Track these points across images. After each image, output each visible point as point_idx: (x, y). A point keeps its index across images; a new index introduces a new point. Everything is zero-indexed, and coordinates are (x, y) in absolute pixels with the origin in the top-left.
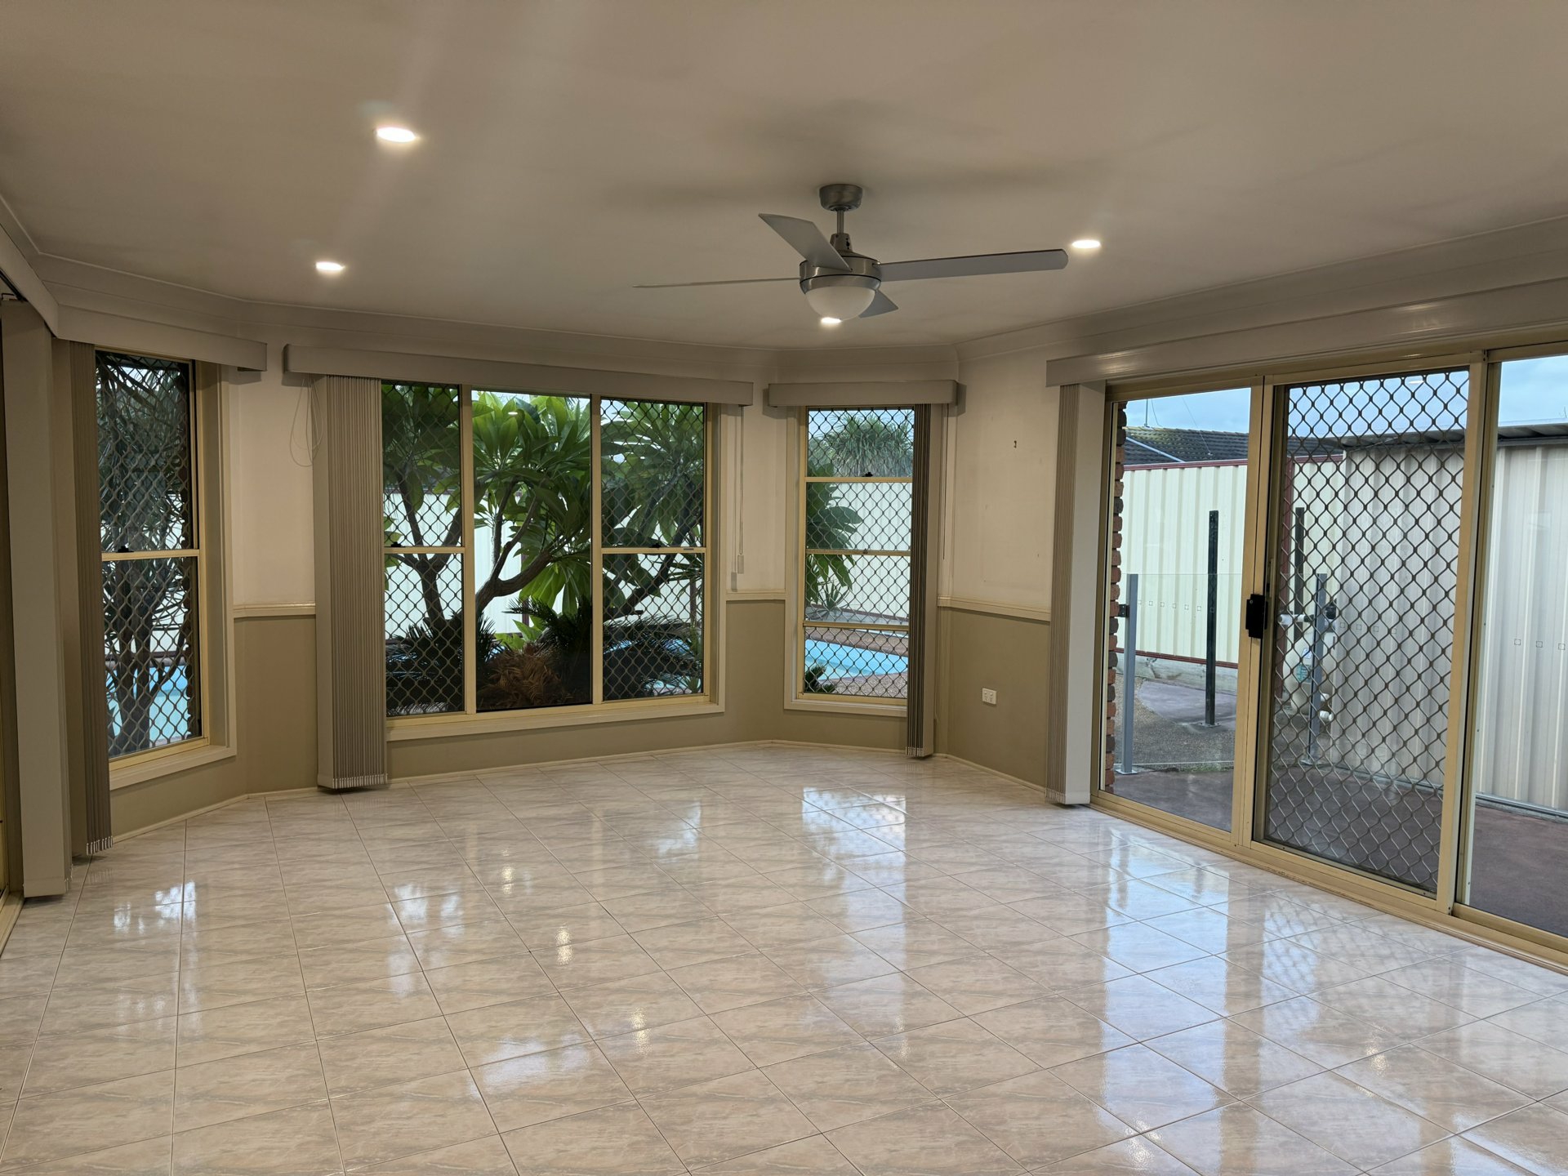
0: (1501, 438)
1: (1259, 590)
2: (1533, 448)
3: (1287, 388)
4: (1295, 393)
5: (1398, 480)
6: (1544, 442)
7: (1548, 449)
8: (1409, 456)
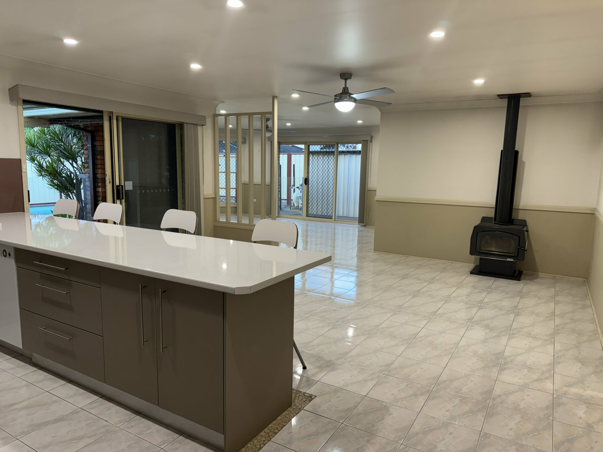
0: (339, 152)
1: (306, 177)
2: (343, 154)
3: (309, 145)
4: (311, 146)
5: (322, 158)
6: (344, 153)
7: (345, 154)
8: (323, 155)
